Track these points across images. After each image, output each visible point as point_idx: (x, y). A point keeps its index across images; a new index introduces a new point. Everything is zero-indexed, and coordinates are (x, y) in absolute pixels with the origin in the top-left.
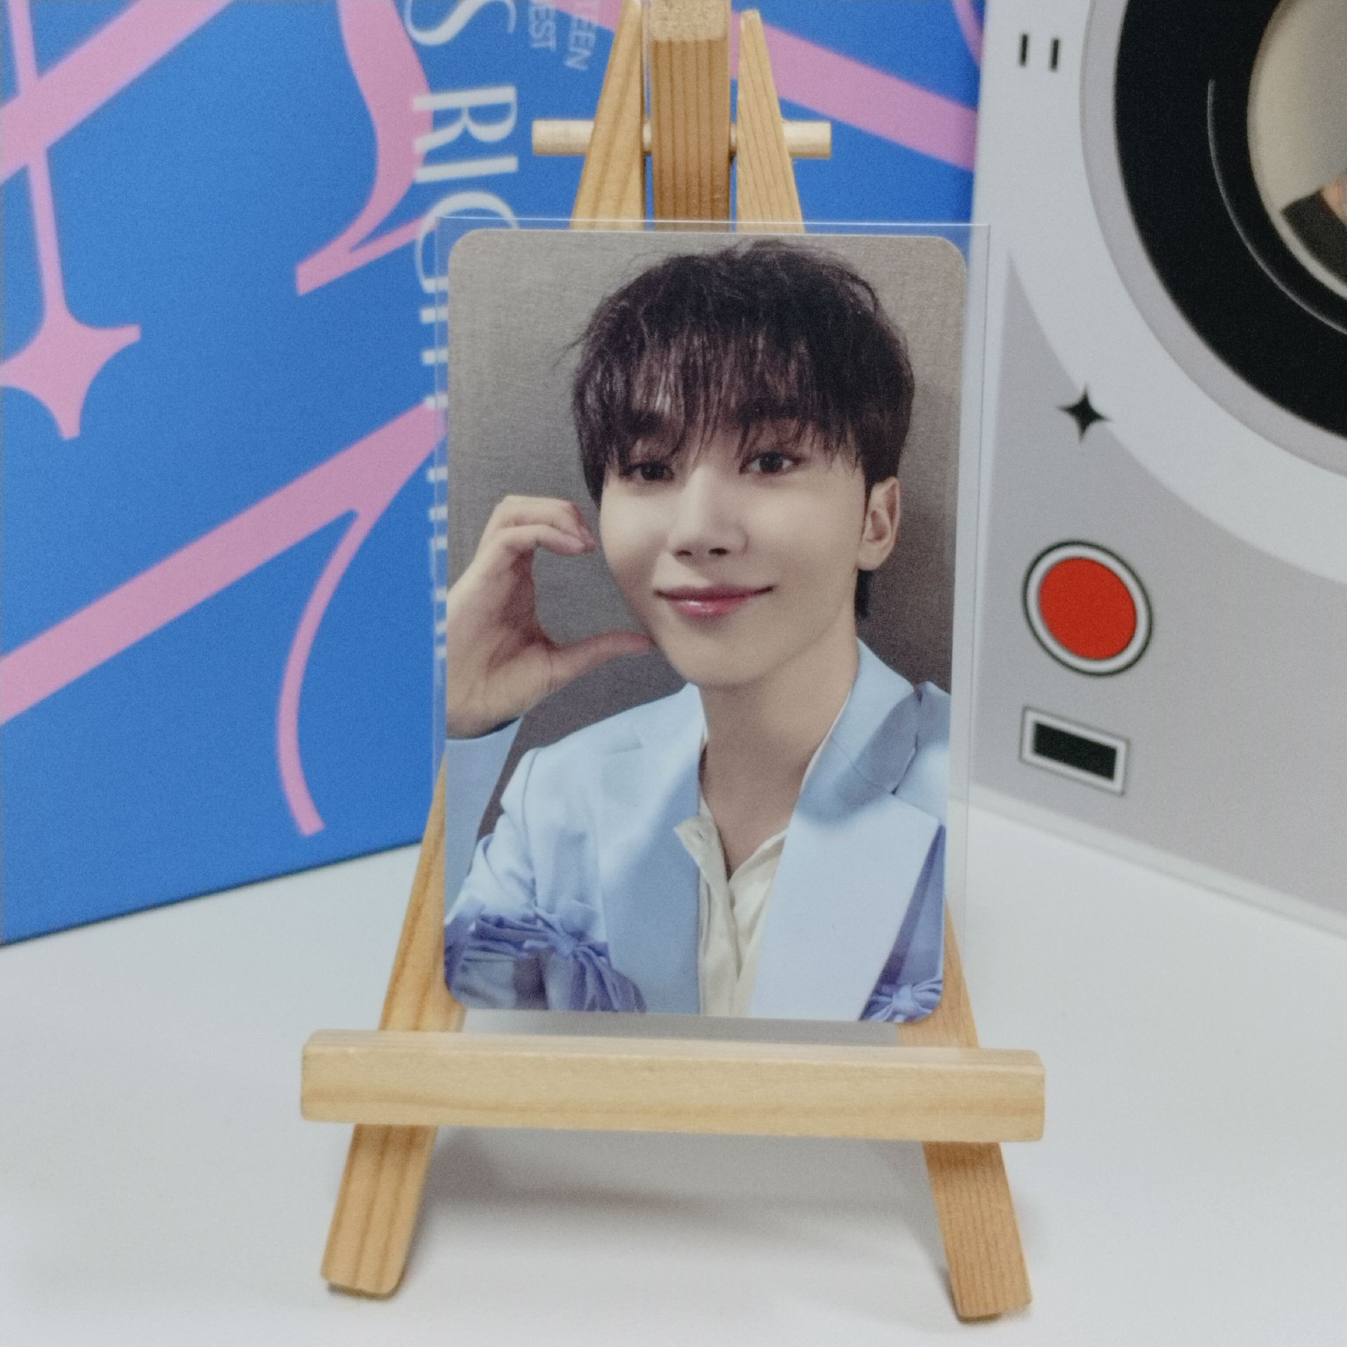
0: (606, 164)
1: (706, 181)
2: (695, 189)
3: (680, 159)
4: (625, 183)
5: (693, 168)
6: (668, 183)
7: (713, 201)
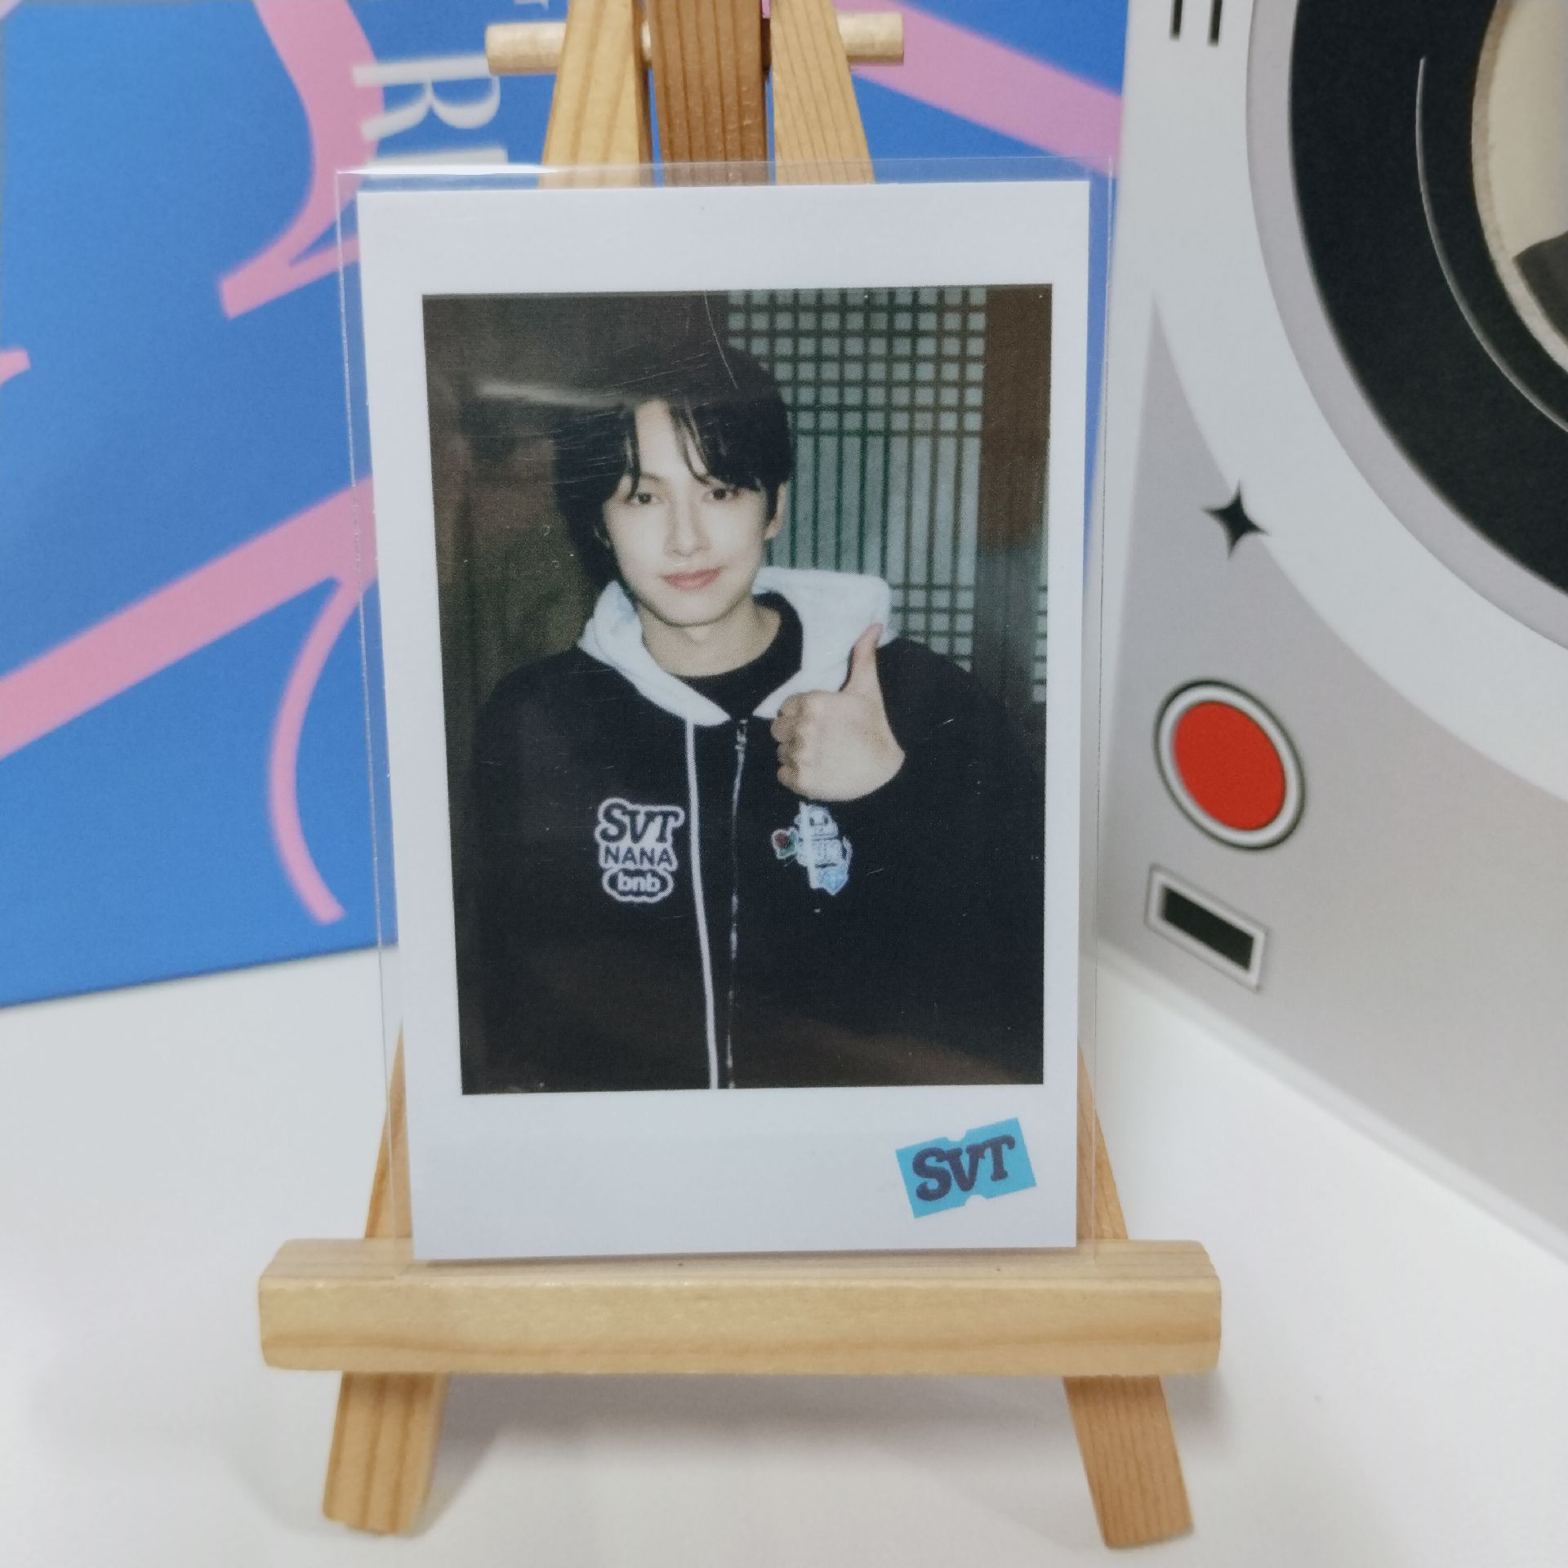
0: (587, 78)
1: (730, 100)
2: (716, 113)
3: (693, 67)
4: (615, 103)
5: (711, 80)
6: (677, 105)
7: (741, 129)
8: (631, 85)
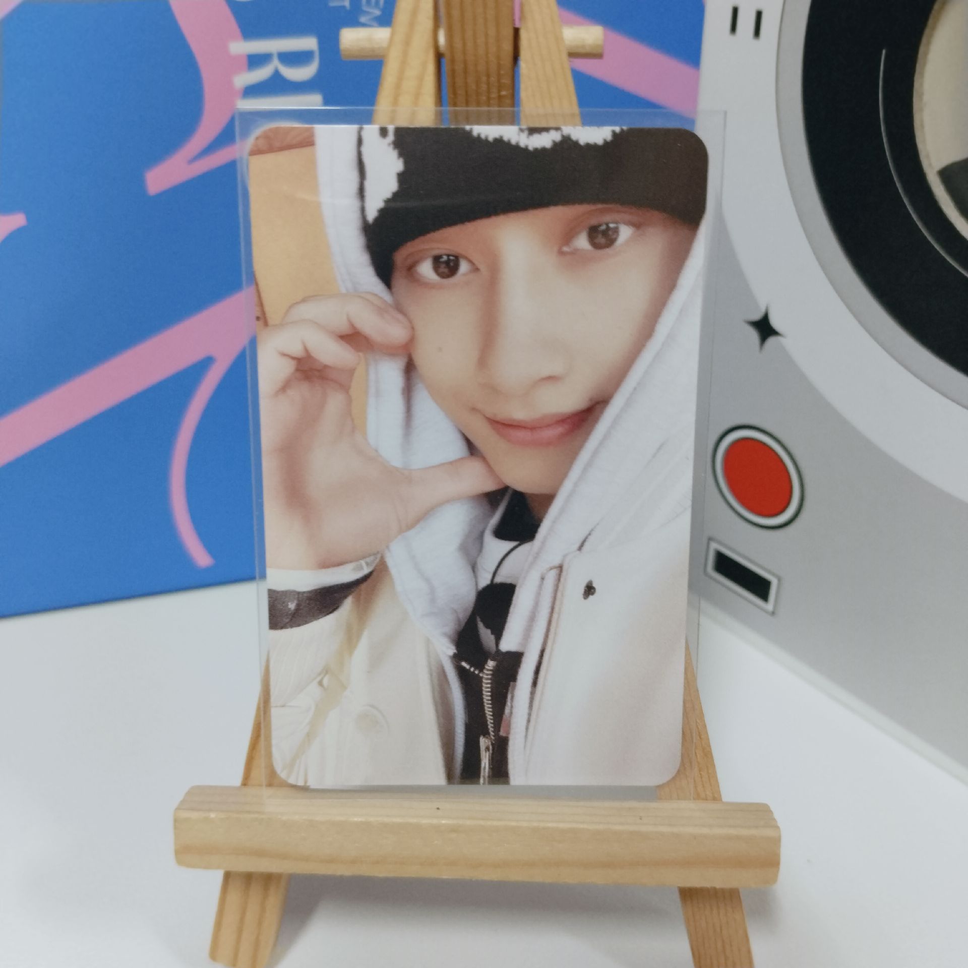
0: (404, 63)
1: (493, 79)
2: (484, 87)
3: (470, 59)
4: (421, 79)
5: (482, 67)
6: (460, 81)
7: (500, 97)
8: (431, 68)
